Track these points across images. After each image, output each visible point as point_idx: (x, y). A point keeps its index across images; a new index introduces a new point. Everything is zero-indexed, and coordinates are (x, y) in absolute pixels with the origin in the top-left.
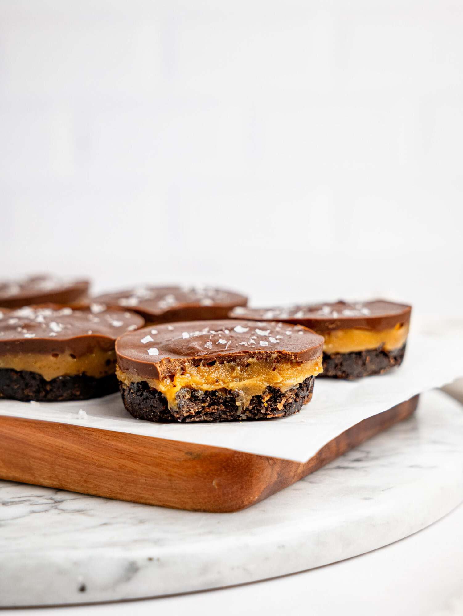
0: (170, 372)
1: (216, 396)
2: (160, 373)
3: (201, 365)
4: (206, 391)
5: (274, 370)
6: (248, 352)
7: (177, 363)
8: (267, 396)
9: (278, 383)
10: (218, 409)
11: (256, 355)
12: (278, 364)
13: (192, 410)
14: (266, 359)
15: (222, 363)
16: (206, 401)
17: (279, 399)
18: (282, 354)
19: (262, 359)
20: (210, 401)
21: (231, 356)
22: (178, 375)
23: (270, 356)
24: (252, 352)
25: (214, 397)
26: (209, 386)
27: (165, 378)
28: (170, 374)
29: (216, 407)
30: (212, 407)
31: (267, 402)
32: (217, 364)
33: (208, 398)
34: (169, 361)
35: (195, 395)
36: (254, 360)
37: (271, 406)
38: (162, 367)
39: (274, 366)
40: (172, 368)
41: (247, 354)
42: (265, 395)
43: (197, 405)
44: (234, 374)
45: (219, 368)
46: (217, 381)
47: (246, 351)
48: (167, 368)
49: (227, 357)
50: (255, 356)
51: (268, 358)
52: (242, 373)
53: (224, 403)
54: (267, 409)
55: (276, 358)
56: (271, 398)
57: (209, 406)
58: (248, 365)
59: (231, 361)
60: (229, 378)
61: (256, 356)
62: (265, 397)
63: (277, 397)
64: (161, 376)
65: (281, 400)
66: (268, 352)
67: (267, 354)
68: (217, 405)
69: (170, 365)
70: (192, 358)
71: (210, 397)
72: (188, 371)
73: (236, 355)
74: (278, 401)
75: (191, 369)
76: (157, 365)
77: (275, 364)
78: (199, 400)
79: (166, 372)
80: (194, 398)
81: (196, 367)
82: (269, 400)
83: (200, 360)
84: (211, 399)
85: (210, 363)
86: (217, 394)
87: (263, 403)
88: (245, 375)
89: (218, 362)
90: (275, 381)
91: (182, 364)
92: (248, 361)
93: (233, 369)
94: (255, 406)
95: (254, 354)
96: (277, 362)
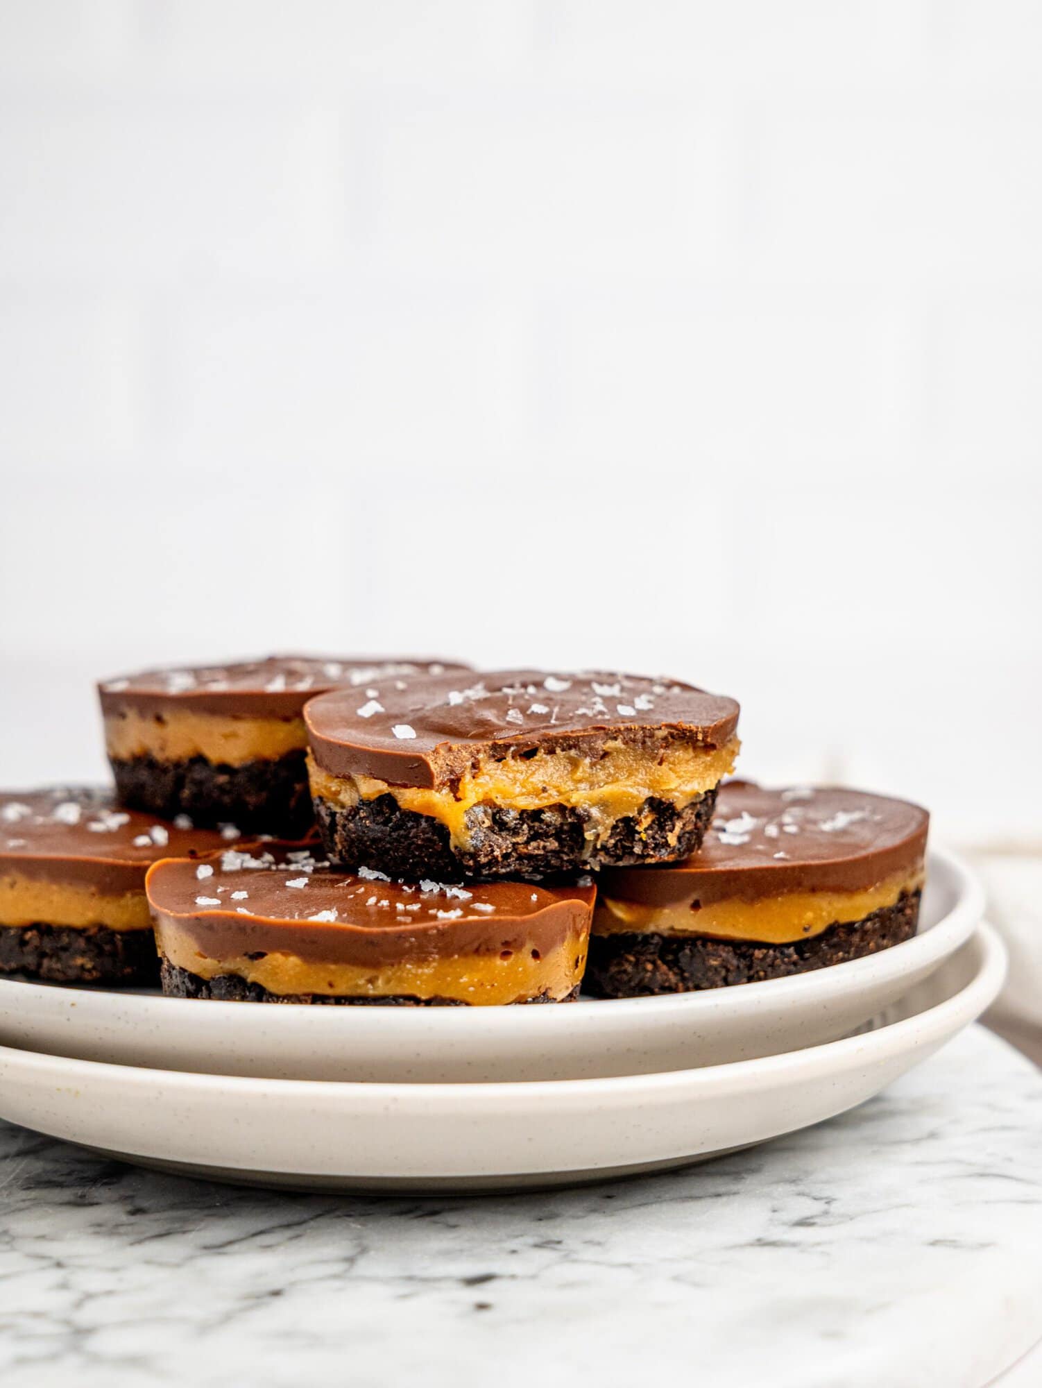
0: (452, 772)
1: (542, 821)
2: (435, 774)
3: (509, 758)
4: (523, 812)
5: (660, 764)
6: (603, 729)
7: (464, 753)
8: (646, 817)
9: (671, 790)
10: (544, 848)
11: (622, 734)
12: (669, 752)
13: (498, 850)
14: (644, 743)
15: (551, 752)
16: (520, 831)
17: (669, 823)
18: (677, 729)
19: (634, 741)
20: (529, 831)
21: (570, 737)
22: (468, 777)
23: (652, 736)
24: (612, 728)
25: (537, 824)
26: (530, 800)
27: (444, 784)
28: (452, 777)
29: (542, 844)
30: (534, 844)
31: (646, 830)
32: (541, 754)
33: (525, 826)
34: (450, 750)
35: (502, 820)
36: (618, 744)
37: (654, 838)
38: (438, 762)
39: (661, 756)
40: (456, 764)
41: (602, 732)
42: (642, 816)
43: (505, 839)
44: (579, 774)
45: (546, 762)
46: (544, 790)
47: (599, 726)
48: (447, 765)
49: (561, 741)
50: (618, 736)
51: (647, 739)
52: (594, 772)
53: (557, 836)
54: (645, 845)
55: (665, 738)
56: (653, 822)
57: (527, 843)
58: (606, 755)
59: (570, 747)
60: (569, 783)
61: (621, 736)
62: (643, 820)
63: (666, 820)
64: (437, 782)
65: (674, 826)
66: (646, 728)
67: (644, 732)
68: (542, 840)
69: (452, 757)
70: (490, 743)
71: (528, 824)
72: (485, 771)
73: (579, 734)
74: (667, 828)
75: (489, 767)
76: (428, 758)
77: (662, 751)
78: (509, 829)
79: (445, 772)
80: (499, 824)
81: (499, 760)
82: (650, 827)
83: (507, 747)
84: (530, 828)
85: (528, 754)
86: (544, 816)
87: (639, 833)
88: (602, 775)
89: (542, 751)
90: (664, 788)
91: (473, 756)
92: (605, 747)
93: (574, 763)
94: (620, 840)
95: (616, 732)
96: (667, 747)
